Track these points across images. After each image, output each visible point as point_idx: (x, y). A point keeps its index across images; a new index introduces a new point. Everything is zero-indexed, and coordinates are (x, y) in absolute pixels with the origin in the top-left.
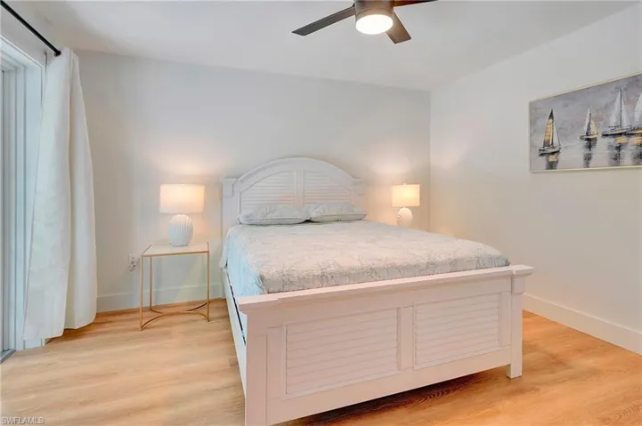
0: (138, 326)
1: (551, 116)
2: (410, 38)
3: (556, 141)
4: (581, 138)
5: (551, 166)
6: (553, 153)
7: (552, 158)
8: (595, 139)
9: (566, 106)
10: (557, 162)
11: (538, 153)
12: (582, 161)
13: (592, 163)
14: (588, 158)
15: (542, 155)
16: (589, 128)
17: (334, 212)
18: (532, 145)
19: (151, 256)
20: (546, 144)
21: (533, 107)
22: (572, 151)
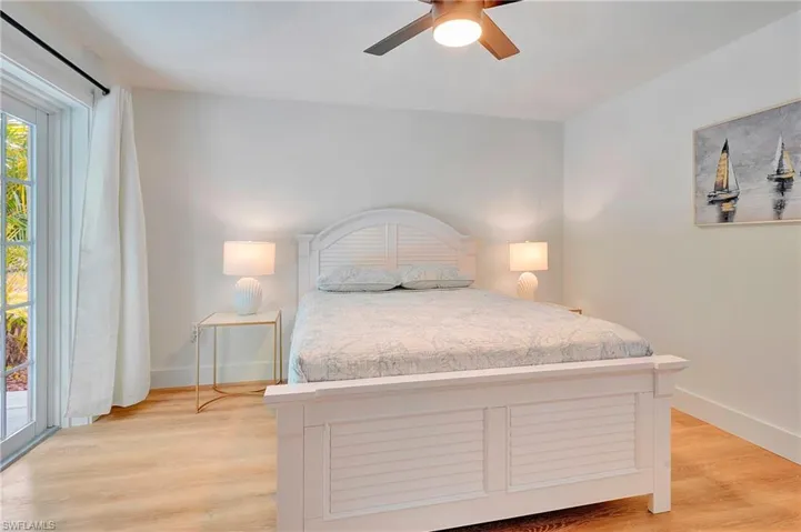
0: (194, 407)
1: (725, 148)
2: (518, 51)
3: (732, 183)
4: (770, 178)
5: (726, 217)
6: (728, 200)
7: (727, 207)
8: (790, 179)
9: (747, 133)
10: (734, 212)
11: (706, 200)
12: (770, 210)
13: (785, 213)
14: (780, 207)
15: (712, 202)
16: (781, 164)
17: (432, 277)
18: (698, 189)
19: (215, 326)
20: (719, 187)
21: (699, 137)
22: (756, 196)
